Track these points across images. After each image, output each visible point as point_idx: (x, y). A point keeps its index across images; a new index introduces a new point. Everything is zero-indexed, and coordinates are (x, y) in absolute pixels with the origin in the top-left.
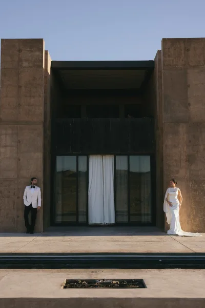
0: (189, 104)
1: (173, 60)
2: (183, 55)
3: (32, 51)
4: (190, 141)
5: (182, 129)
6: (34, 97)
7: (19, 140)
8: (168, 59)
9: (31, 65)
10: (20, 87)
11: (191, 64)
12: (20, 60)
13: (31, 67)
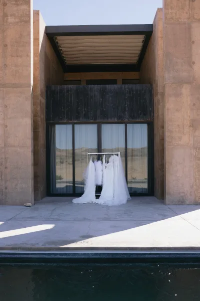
0: (194, 63)
1: (176, 14)
2: (188, 7)
3: (18, 5)
4: (194, 105)
5: (186, 90)
6: (21, 56)
7: (5, 105)
8: (170, 11)
9: (17, 20)
10: (6, 46)
11: (195, 17)
12: (5, 15)
13: (17, 23)
